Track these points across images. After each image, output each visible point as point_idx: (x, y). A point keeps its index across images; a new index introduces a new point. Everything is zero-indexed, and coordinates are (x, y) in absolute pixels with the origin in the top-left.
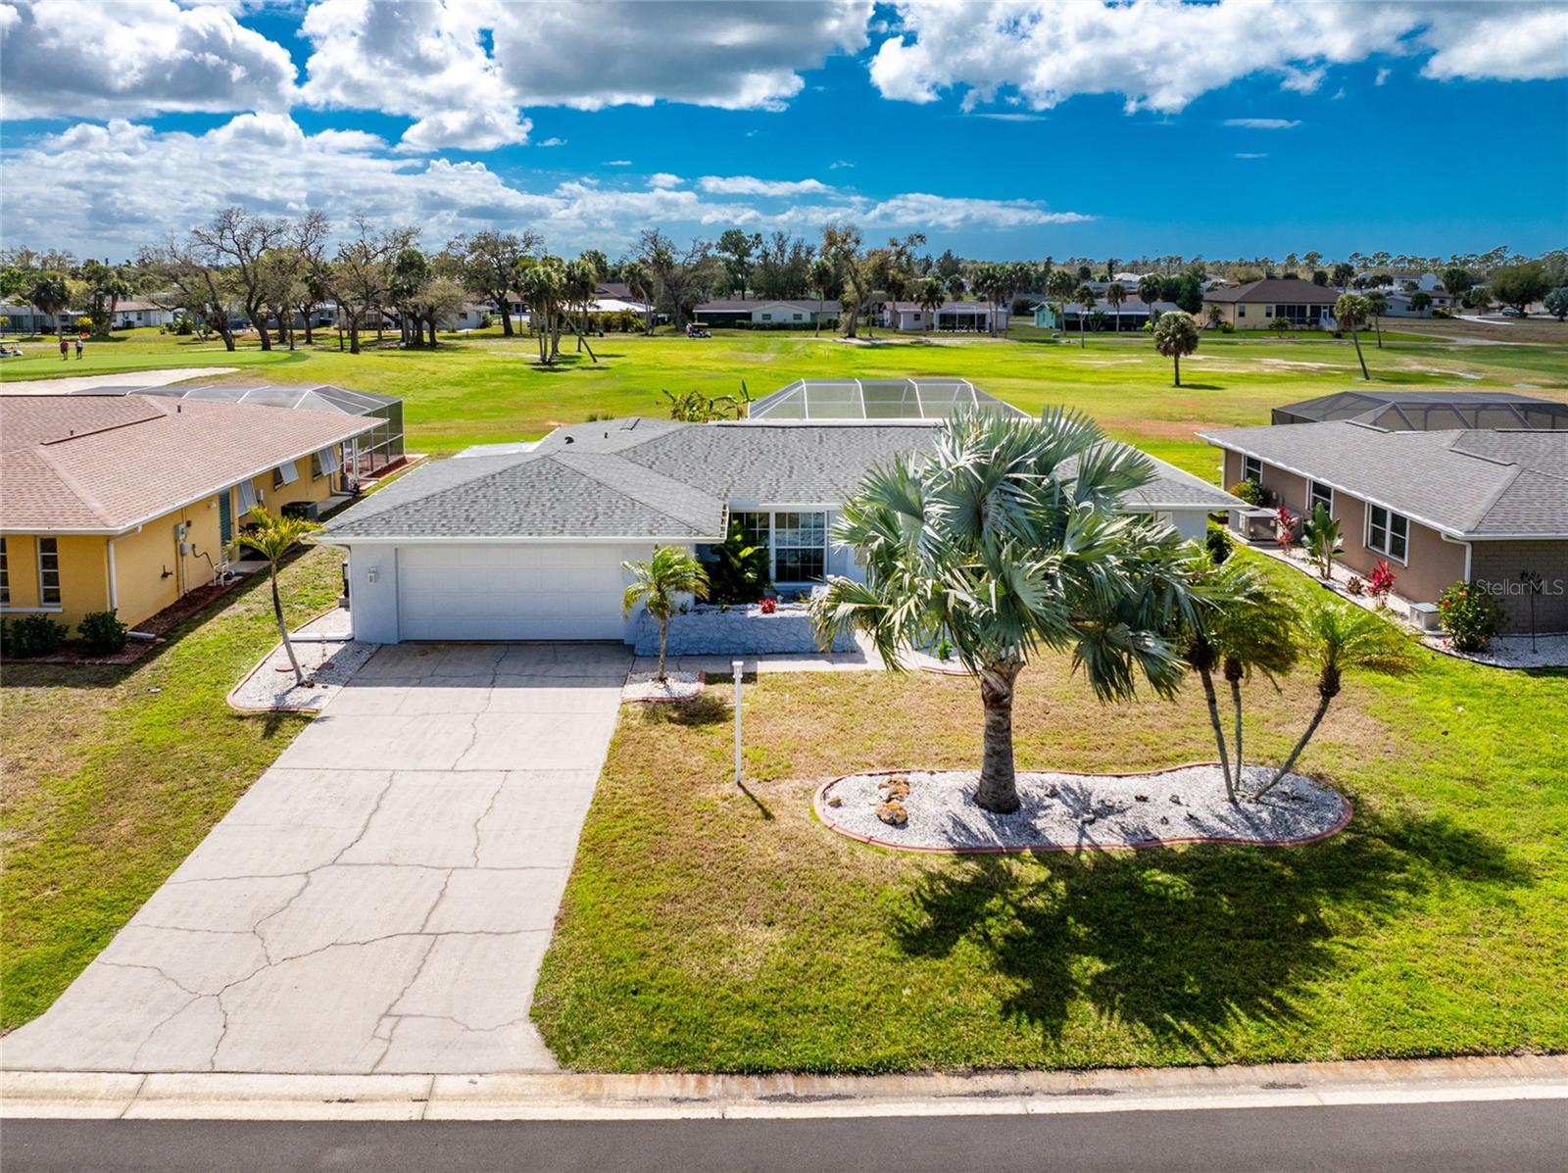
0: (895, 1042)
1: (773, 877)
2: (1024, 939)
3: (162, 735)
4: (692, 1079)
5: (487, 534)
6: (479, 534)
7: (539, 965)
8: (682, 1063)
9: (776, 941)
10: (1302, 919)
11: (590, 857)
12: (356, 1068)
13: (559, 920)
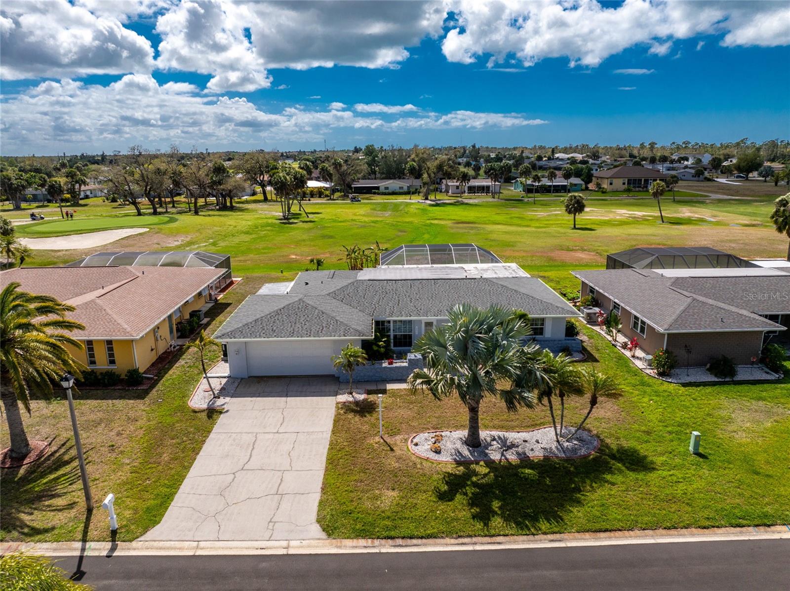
0: (434, 528)
1: (394, 473)
2: (478, 494)
3: (169, 420)
4: (370, 541)
5: (281, 337)
6: (278, 337)
7: (318, 504)
8: (367, 536)
9: (395, 495)
10: (573, 486)
11: (330, 466)
12: (263, 539)
13: (323, 489)
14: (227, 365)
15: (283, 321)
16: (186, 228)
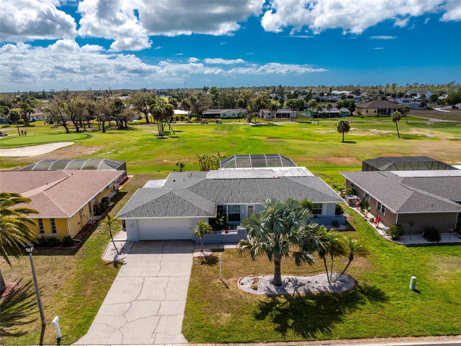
0: (252, 337)
1: (229, 302)
2: (280, 315)
3: (90, 268)
5: (159, 216)
6: (157, 216)
7: (182, 322)
8: (212, 341)
9: (229, 316)
10: (337, 310)
11: (190, 298)
12: (150, 343)
13: (185, 312)
14: (126, 233)
15: (160, 206)
16: (97, 142)
